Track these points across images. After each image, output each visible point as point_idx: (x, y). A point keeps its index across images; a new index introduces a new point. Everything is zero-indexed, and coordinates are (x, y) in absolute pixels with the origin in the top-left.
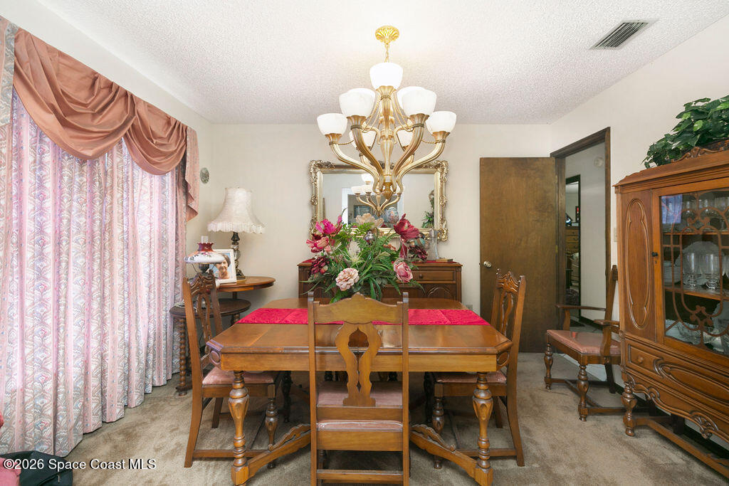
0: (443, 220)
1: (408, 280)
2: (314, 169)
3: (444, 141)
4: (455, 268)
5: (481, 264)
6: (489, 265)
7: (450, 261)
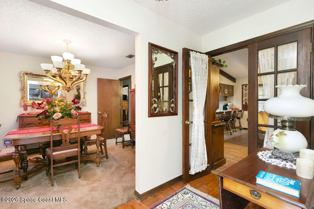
0: (84, 98)
1: (77, 115)
2: (23, 75)
3: (87, 77)
4: (89, 114)
5: (98, 113)
6: (100, 113)
7: (87, 112)
